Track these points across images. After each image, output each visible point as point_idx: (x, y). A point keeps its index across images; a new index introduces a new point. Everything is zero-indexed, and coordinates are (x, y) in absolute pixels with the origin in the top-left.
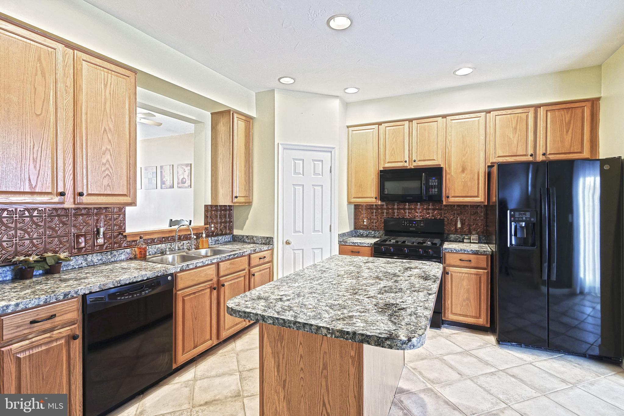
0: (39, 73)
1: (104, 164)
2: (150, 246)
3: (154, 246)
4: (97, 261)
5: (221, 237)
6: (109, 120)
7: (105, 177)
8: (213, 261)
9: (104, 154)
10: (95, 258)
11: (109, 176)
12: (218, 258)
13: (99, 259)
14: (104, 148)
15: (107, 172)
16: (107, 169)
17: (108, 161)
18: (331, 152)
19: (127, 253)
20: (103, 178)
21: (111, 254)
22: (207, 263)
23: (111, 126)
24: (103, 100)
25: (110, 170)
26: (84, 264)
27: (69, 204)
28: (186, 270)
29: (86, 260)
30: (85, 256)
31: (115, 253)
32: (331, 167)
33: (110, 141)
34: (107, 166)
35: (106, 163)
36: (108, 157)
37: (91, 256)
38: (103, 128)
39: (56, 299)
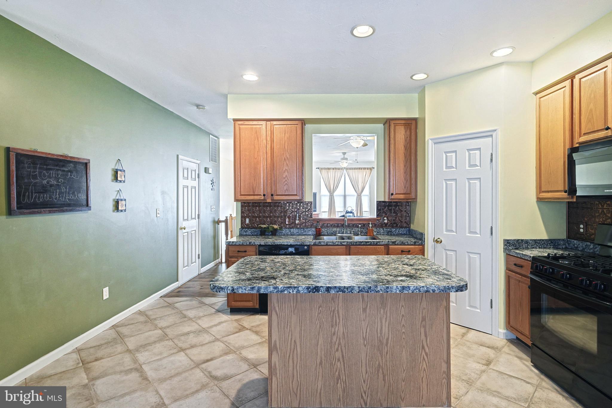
0: (256, 138)
1: (285, 178)
2: (328, 229)
3: (331, 229)
4: (296, 233)
5: (395, 229)
6: (287, 153)
7: (285, 185)
8: (343, 244)
9: (284, 172)
10: (295, 231)
11: (287, 184)
12: (348, 242)
13: (297, 232)
14: (284, 169)
15: (286, 182)
16: (286, 180)
17: (286, 176)
18: (492, 136)
19: (313, 231)
20: (284, 186)
21: (304, 230)
22: (337, 243)
23: (288, 156)
24: (284, 143)
25: (288, 181)
26: (289, 233)
27: (269, 200)
28: (318, 245)
29: (290, 231)
30: (290, 229)
31: (306, 229)
32: (492, 155)
33: (287, 165)
34: (286, 179)
35: (285, 177)
36: (286, 173)
37: (293, 229)
38: (284, 158)
39: (246, 244)
